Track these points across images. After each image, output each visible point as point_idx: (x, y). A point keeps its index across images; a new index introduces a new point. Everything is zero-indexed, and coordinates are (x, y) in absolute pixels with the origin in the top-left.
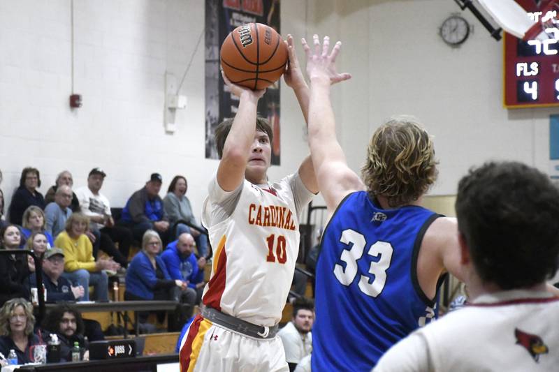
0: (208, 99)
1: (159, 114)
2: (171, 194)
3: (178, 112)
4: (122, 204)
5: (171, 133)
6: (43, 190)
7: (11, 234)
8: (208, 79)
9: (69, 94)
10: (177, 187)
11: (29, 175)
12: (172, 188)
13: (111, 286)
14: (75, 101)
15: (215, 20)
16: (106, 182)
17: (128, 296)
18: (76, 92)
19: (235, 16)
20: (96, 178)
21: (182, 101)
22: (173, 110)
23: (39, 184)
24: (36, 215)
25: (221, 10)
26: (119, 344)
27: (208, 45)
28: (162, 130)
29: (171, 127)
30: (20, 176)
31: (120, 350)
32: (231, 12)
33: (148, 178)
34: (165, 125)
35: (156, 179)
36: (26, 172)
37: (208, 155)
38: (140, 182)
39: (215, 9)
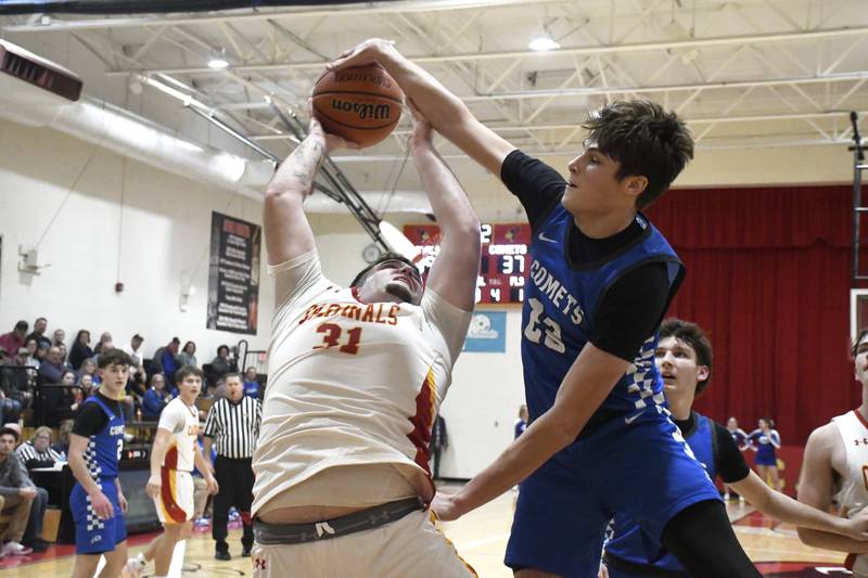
0: (210, 289)
1: (177, 298)
2: (185, 354)
3: (189, 299)
4: (151, 356)
5: (183, 311)
6: (92, 345)
7: (68, 378)
8: (211, 277)
9: (115, 283)
10: (188, 349)
11: (82, 336)
12: (185, 350)
13: (136, 412)
14: (119, 288)
15: (217, 238)
16: (143, 344)
17: (143, 418)
18: (121, 281)
19: (231, 236)
20: (137, 341)
21: (192, 291)
22: (186, 296)
23: (89, 341)
24: (91, 364)
25: (222, 232)
26: (137, 450)
27: (212, 254)
28: (177, 309)
29: (184, 307)
30: (76, 335)
31: (137, 454)
32: (228, 234)
33: (171, 340)
34: (180, 305)
35: (176, 341)
36: (81, 333)
37: (208, 327)
38: (165, 342)
39: (217, 230)
